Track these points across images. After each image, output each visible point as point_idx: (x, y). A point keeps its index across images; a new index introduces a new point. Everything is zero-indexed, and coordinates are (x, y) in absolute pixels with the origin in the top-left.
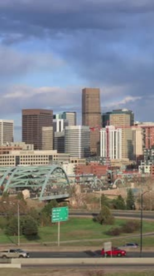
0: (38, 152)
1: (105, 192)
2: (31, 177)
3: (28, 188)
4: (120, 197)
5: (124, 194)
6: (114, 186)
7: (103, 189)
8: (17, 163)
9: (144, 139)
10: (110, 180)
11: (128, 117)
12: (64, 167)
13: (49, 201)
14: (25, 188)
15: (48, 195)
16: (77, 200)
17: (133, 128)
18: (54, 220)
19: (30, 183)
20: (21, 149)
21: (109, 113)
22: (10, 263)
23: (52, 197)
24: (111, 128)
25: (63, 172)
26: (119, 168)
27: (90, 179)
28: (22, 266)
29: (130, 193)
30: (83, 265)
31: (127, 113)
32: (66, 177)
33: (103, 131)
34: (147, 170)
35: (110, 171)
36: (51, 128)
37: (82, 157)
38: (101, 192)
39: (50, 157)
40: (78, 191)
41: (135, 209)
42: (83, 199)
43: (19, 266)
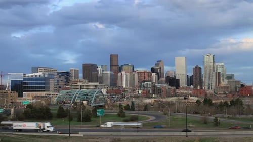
0: (90, 84)
1: (121, 102)
2: (87, 95)
3: (86, 100)
4: (128, 104)
5: (130, 104)
6: (125, 99)
7: (120, 101)
8: (81, 88)
9: (139, 78)
10: (123, 97)
11: (131, 68)
12: (102, 90)
13: (95, 106)
14: (84, 100)
15: (95, 103)
16: (108, 106)
17: (134, 73)
18: (98, 115)
19: (86, 97)
20: (82, 82)
21: (122, 66)
22: (78, 134)
23: (97, 105)
24: (123, 73)
25: (102, 93)
26: (127, 91)
27: (114, 96)
28: (84, 135)
29: (133, 103)
30: (111, 135)
31: (131, 66)
32: (103, 95)
33: (120, 74)
34: (140, 92)
35: (123, 93)
36: (96, 73)
37: (111, 86)
38: (119, 102)
39: (96, 86)
40: (109, 102)
41: (135, 110)
42: (111, 106)
43: (82, 136)
